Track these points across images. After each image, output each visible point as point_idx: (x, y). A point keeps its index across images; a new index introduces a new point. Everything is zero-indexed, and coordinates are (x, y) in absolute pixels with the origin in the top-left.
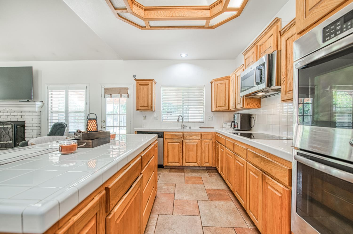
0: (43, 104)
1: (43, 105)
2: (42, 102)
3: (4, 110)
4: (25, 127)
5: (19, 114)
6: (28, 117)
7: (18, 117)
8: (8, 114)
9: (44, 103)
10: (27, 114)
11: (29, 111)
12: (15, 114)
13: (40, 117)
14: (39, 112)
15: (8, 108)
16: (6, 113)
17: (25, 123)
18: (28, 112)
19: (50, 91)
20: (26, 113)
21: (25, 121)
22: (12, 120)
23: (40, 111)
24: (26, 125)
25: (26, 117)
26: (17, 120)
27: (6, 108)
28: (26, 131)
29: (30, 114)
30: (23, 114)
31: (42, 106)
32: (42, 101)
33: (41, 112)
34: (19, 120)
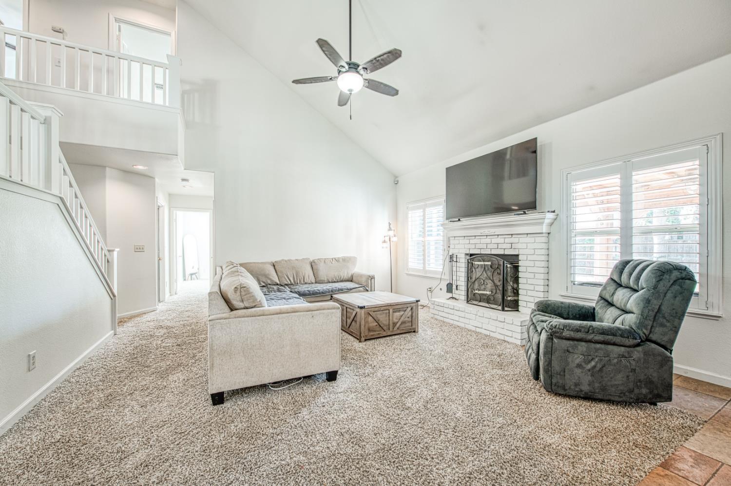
0: (555, 217)
1: (555, 219)
2: (554, 212)
3: (482, 234)
4: (518, 266)
5: (507, 240)
6: (524, 246)
7: (505, 246)
8: (488, 240)
9: (557, 215)
10: (523, 239)
11: (527, 234)
12: (500, 240)
13: (548, 246)
14: (547, 235)
15: (489, 230)
16: (484, 240)
17: (518, 258)
18: (526, 236)
19: (574, 184)
20: (521, 239)
21: (518, 255)
22: (494, 252)
23: (549, 233)
24: (520, 263)
25: (520, 246)
26: (502, 253)
27: (485, 230)
28: (520, 275)
29: (529, 239)
30: (514, 240)
31: (552, 221)
32: (553, 210)
33: (550, 235)
34: (506, 253)
